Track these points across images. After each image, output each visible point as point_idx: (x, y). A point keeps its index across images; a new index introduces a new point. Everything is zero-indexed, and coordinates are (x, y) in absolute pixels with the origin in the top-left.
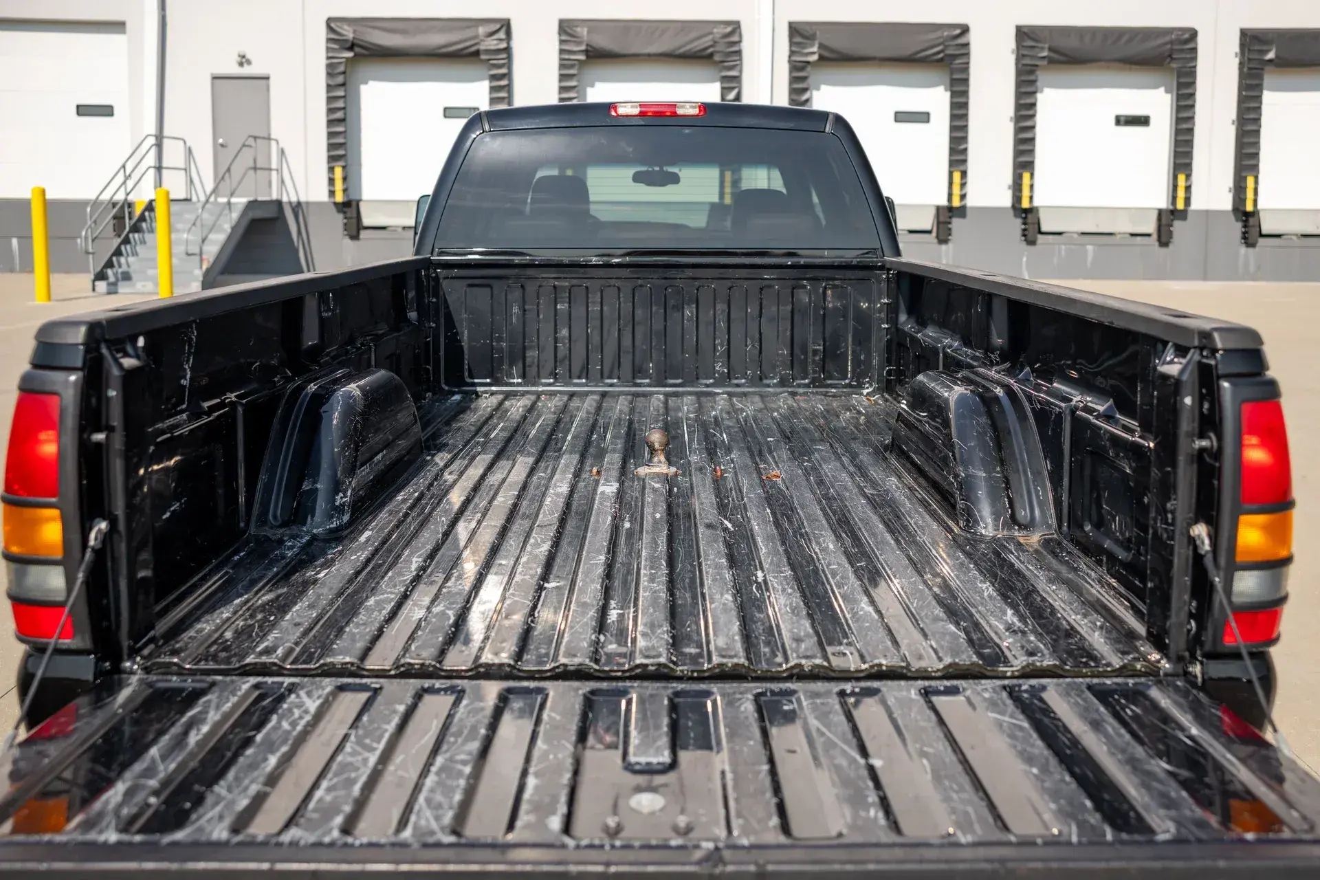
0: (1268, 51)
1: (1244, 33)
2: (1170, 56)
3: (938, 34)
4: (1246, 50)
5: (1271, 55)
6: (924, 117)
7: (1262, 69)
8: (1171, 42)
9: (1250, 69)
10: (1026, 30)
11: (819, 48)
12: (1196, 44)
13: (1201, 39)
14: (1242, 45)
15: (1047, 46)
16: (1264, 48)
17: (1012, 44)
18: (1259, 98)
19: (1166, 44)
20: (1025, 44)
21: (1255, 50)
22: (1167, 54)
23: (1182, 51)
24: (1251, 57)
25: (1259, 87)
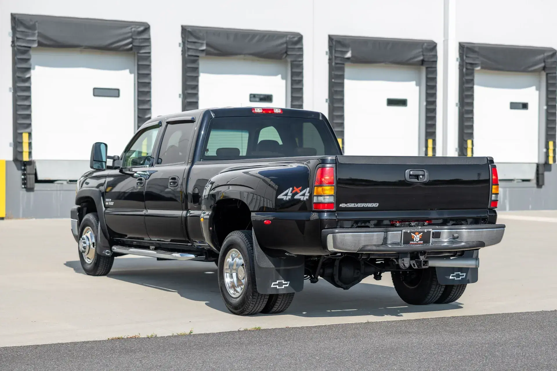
0: (346, 52)
1: (331, 38)
2: (286, 52)
3: (128, 30)
4: (334, 51)
5: (349, 55)
6: (115, 93)
7: (343, 64)
8: (286, 43)
9: (336, 64)
10: (189, 29)
11: (38, 36)
12: (302, 45)
13: (305, 41)
14: (330, 47)
15: (205, 42)
16: (344, 49)
17: (179, 39)
18: (342, 85)
19: (282, 44)
20: (189, 40)
21: (338, 51)
22: (284, 51)
23: (293, 49)
24: (337, 55)
25: (342, 77)
